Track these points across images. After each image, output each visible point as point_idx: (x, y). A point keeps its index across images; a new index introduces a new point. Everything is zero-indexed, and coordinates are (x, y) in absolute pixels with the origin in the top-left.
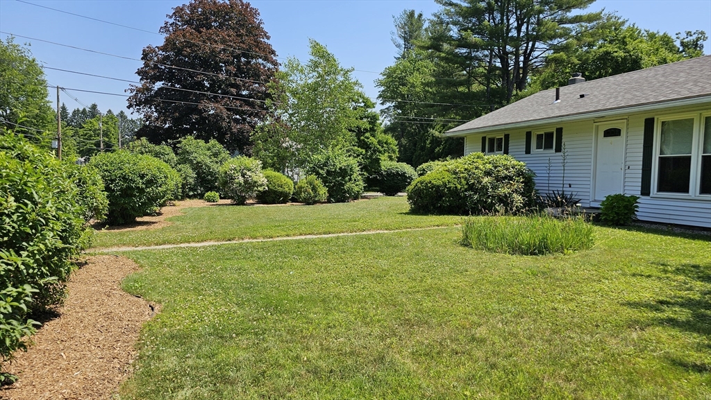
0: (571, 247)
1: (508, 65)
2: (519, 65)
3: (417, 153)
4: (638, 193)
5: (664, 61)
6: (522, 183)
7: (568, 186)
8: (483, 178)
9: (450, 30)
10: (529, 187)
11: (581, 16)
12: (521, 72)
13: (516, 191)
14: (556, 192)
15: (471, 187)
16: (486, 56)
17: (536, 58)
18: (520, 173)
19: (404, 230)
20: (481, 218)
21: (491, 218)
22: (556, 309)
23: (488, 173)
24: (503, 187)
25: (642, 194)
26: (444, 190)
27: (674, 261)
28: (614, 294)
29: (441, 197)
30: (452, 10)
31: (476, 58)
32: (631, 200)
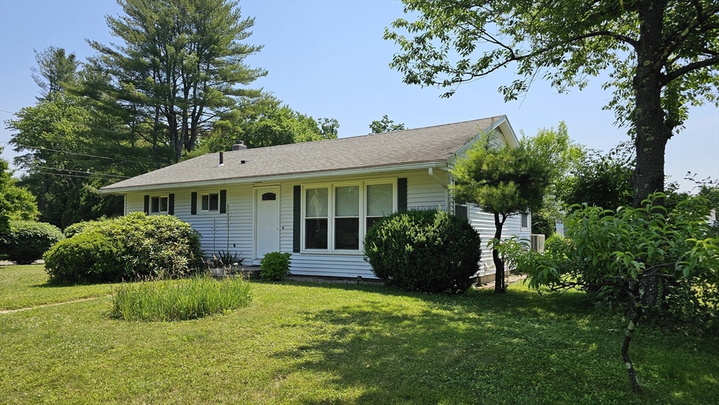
0: (230, 306)
1: (176, 125)
2: (187, 126)
3: (68, 212)
4: (290, 250)
5: (310, 140)
6: (187, 244)
7: (233, 246)
8: (144, 240)
9: (110, 79)
10: (195, 248)
11: (243, 91)
12: (189, 133)
13: (180, 253)
14: (222, 252)
15: (130, 250)
16: (152, 112)
17: (204, 122)
18: (184, 234)
19: (35, 307)
20: (136, 285)
21: (148, 283)
22: (208, 374)
23: (150, 235)
24: (167, 249)
25: (294, 251)
26: (96, 254)
27: (315, 309)
28: (264, 348)
29: (91, 263)
30: (111, 58)
31: (142, 113)
32: (285, 257)
